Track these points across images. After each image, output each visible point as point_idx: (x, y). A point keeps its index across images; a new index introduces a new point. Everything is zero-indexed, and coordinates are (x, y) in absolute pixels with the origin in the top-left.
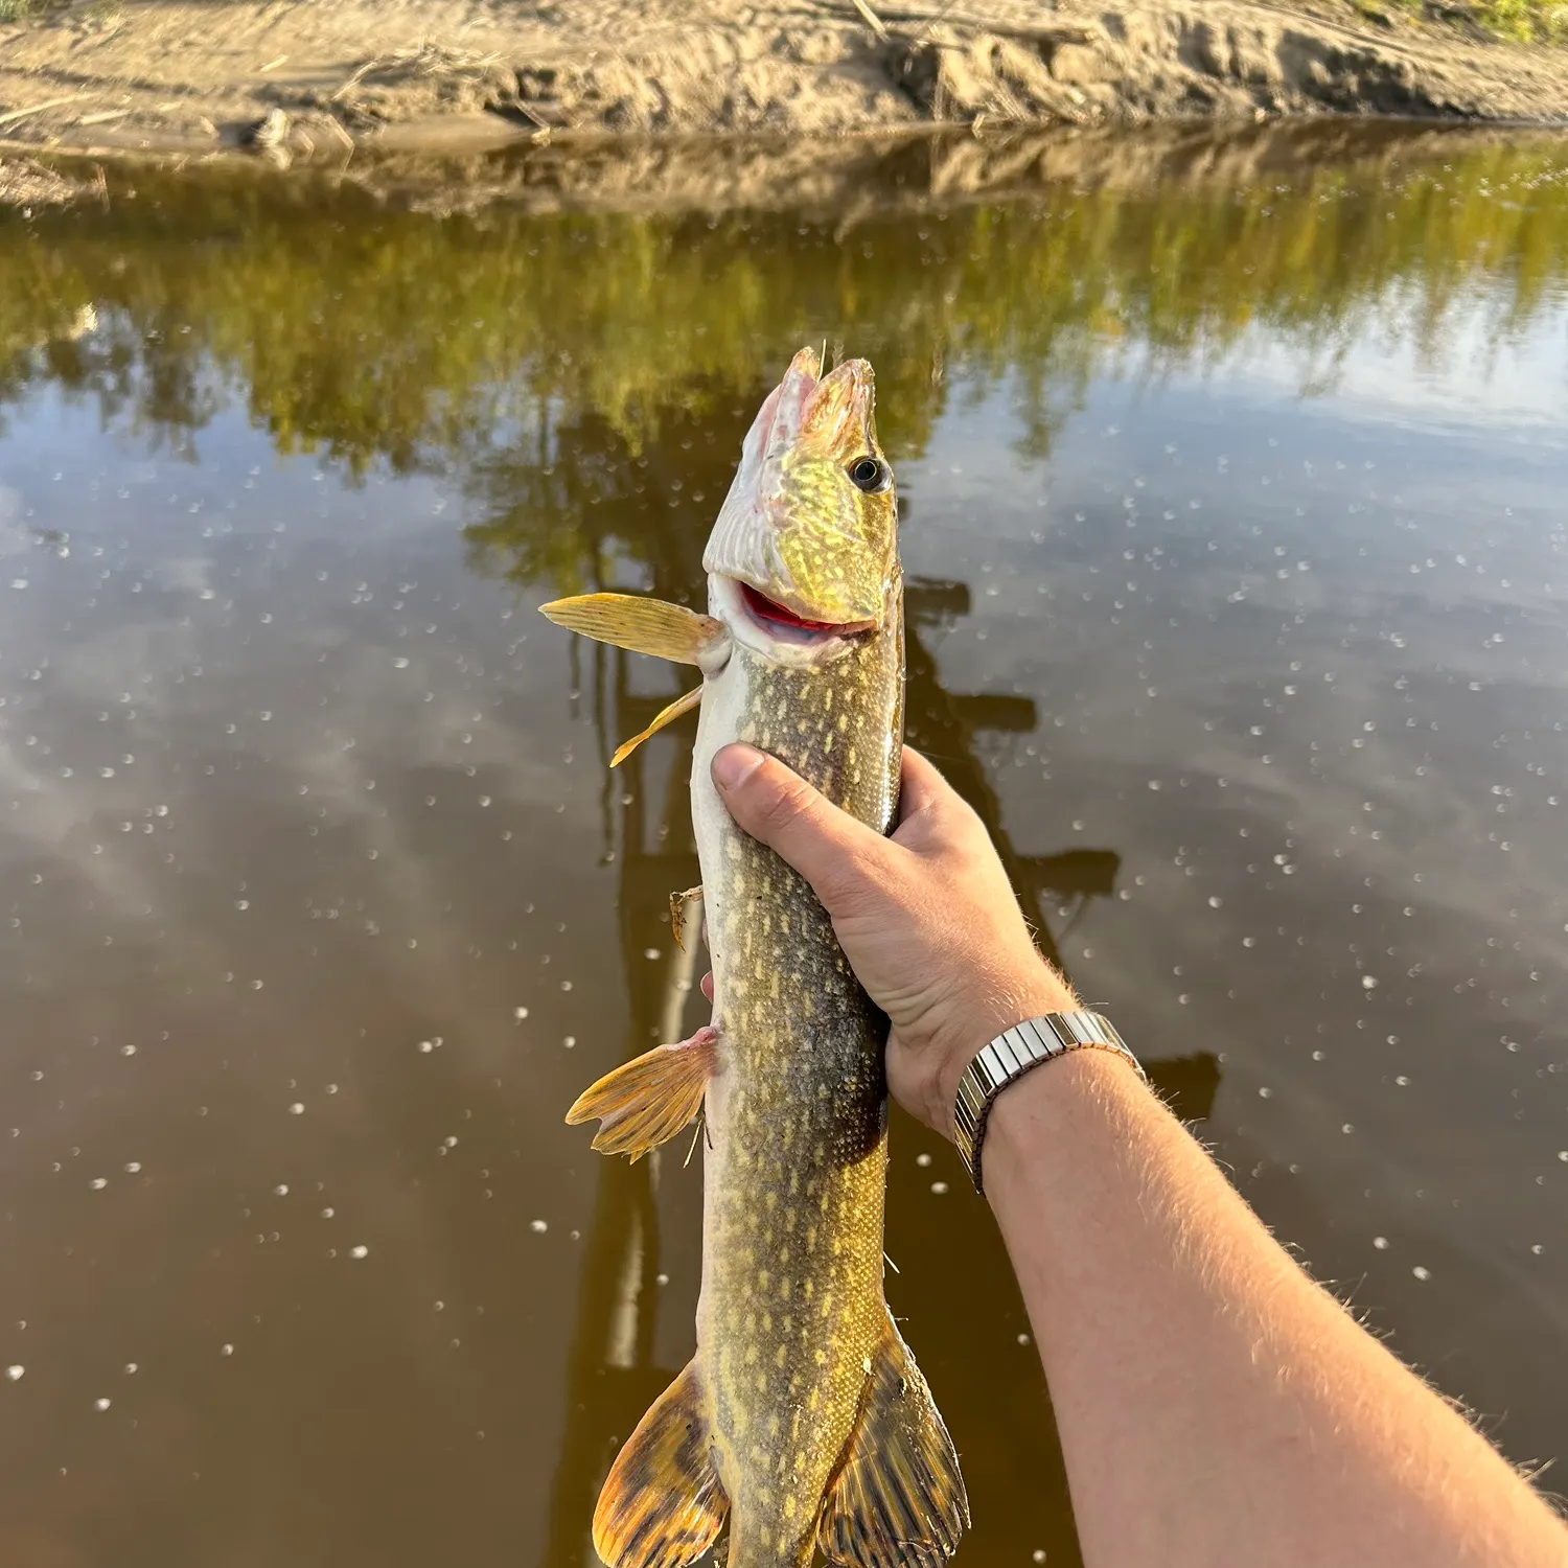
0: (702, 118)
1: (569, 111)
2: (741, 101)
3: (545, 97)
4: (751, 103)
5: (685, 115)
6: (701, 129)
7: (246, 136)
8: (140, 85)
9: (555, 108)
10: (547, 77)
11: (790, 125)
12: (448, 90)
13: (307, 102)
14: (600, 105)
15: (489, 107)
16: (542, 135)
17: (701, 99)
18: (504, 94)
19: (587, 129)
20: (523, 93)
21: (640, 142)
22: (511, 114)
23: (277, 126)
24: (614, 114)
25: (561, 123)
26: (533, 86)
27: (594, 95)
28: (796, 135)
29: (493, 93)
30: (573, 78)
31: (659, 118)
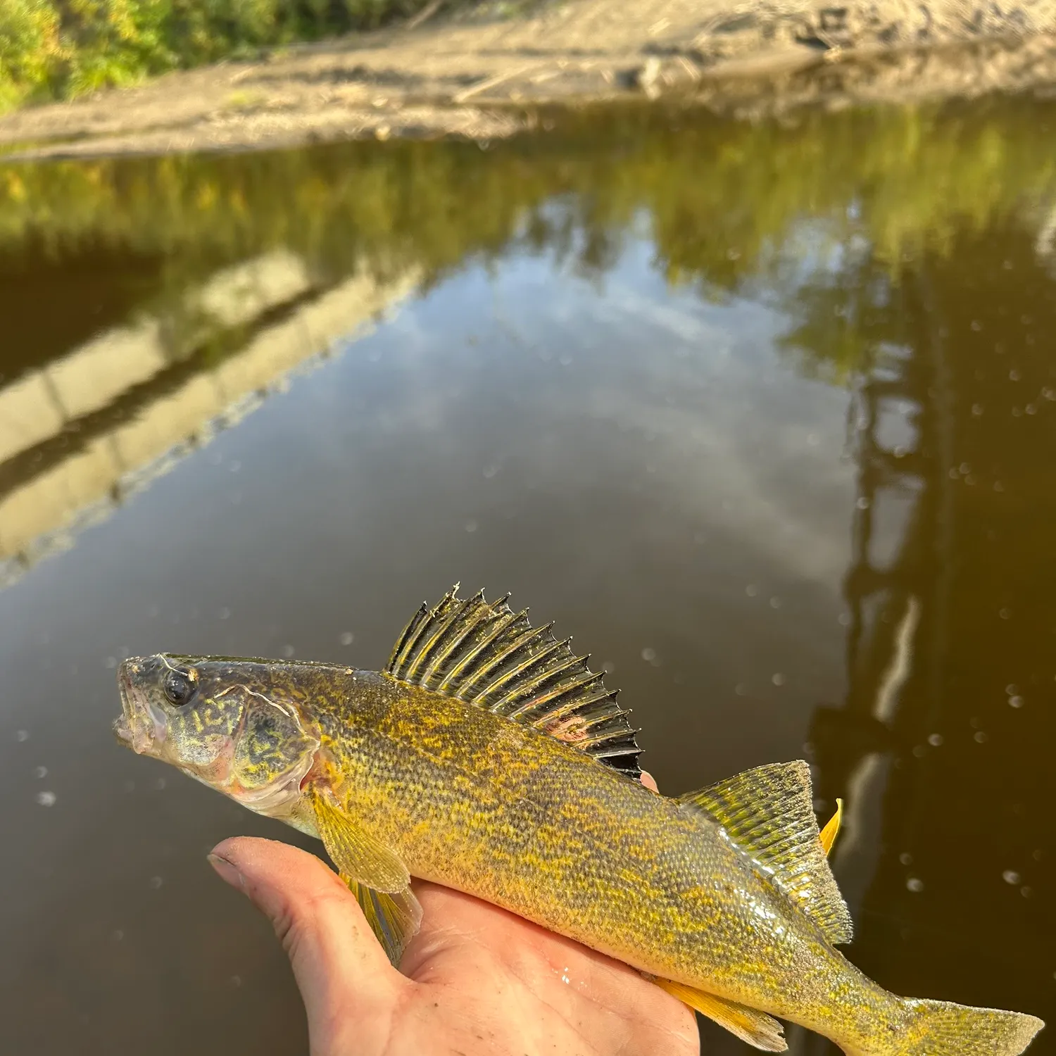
0: (956, 28)
1: (856, 36)
2: (989, 11)
3: (839, 27)
4: (998, 12)
5: (944, 29)
6: (955, 36)
7: (630, 79)
8: (576, 53)
9: (844, 34)
10: (841, 13)
11: (1027, 24)
12: (769, 31)
13: (674, 51)
14: (878, 28)
15: (799, 40)
16: (834, 54)
17: (958, 15)
18: (810, 29)
19: (868, 46)
20: (824, 26)
21: (905, 51)
22: (814, 42)
23: (652, 70)
24: (888, 34)
25: (847, 44)
26: (831, 20)
27: (875, 21)
28: (1031, 33)
29: (801, 31)
30: (860, 12)
31: (923, 33)
